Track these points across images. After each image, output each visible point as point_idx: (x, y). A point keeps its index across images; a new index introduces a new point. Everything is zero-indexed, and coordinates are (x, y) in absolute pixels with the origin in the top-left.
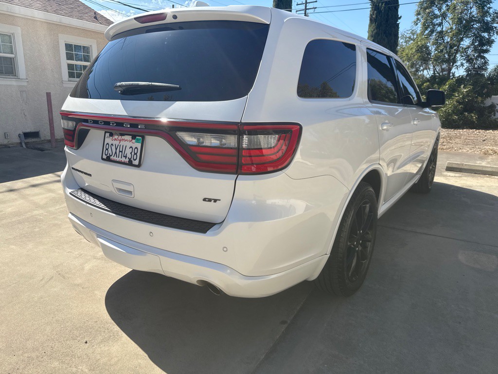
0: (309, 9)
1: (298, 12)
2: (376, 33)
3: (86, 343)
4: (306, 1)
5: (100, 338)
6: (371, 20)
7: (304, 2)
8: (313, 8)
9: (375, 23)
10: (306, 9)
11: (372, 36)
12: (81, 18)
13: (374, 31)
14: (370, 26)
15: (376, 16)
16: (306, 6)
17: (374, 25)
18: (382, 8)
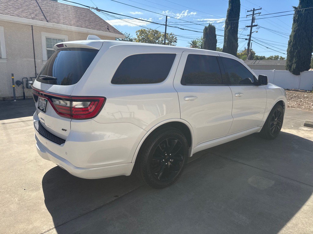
0: (255, 14)
1: (248, 16)
2: (298, 29)
3: (25, 190)
4: (254, 9)
5: (32, 189)
6: (294, 20)
7: (253, 10)
8: (258, 13)
9: (297, 23)
10: (253, 14)
11: (294, 32)
12: (99, 29)
13: (296, 27)
14: (293, 25)
15: (298, 18)
16: (254, 12)
17: (296, 24)
18: (303, 12)
